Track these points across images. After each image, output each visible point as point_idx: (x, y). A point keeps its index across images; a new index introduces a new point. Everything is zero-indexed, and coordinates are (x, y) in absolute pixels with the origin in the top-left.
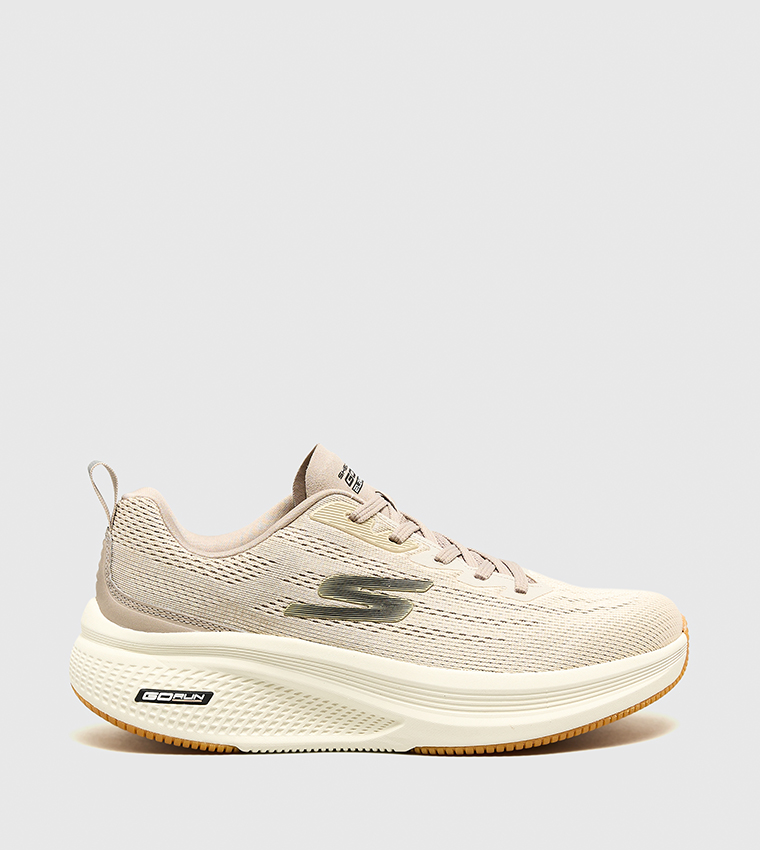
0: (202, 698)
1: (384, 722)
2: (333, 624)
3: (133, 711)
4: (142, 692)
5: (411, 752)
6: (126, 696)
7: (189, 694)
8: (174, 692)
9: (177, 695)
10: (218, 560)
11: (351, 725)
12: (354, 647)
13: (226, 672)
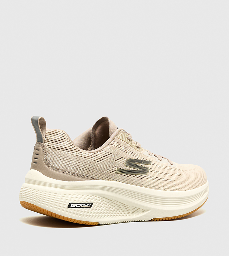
0: (90, 205)
1: (143, 210)
2: (129, 176)
3: (67, 211)
4: (70, 204)
5: (151, 221)
6: (64, 206)
7: (86, 204)
8: (81, 203)
9: (82, 205)
10: (93, 153)
11: (131, 212)
12: (135, 184)
13: (97, 195)
